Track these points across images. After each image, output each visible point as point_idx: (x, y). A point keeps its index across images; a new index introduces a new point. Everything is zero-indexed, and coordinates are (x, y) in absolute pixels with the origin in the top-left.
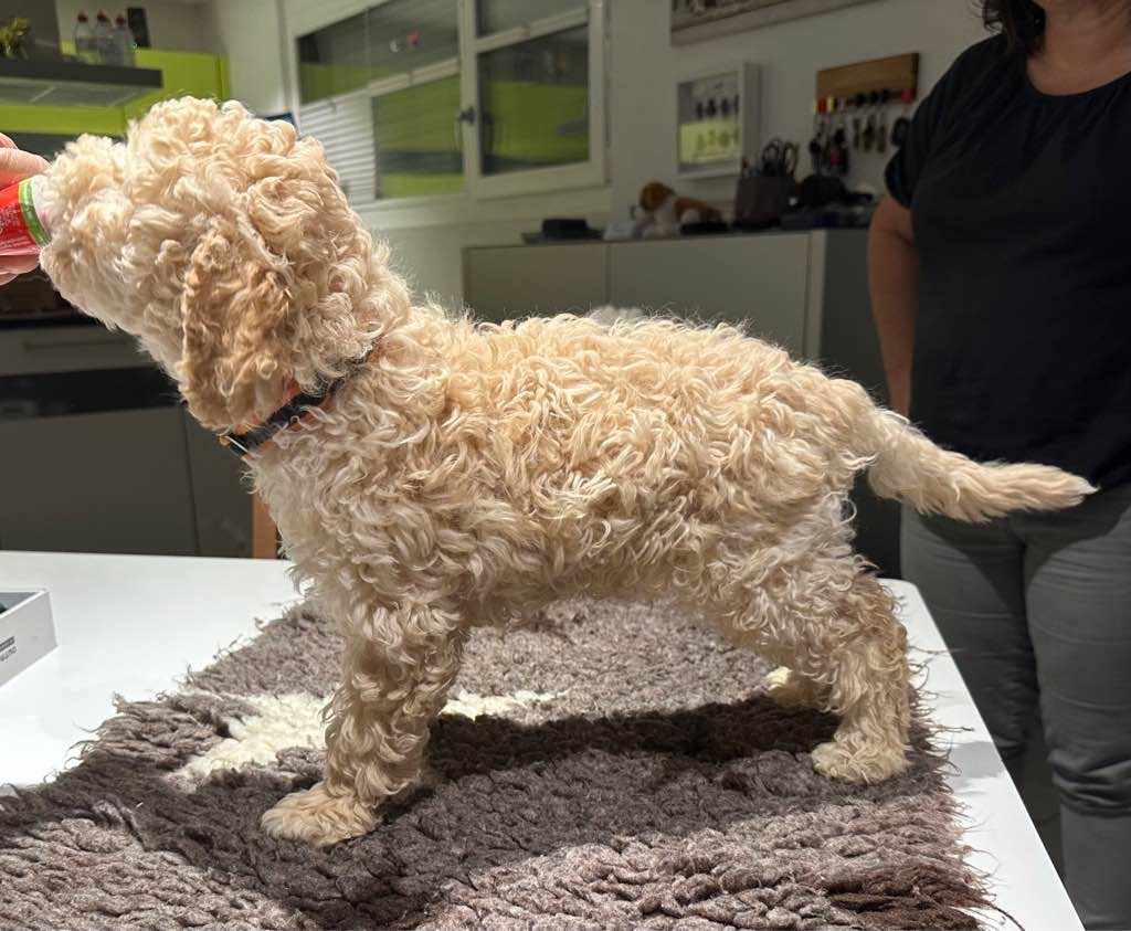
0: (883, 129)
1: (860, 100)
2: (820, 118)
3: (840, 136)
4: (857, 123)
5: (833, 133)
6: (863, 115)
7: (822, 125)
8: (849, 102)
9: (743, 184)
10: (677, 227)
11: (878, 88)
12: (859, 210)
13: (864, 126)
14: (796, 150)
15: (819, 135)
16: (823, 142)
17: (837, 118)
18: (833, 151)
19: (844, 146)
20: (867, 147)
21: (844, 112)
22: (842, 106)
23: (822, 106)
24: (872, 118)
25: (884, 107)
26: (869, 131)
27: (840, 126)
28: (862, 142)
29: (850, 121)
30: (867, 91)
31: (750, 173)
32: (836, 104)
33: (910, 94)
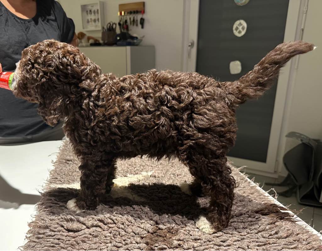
0: (137, 21)
1: (131, 13)
2: (120, 17)
3: (126, 21)
4: (130, 19)
5: (124, 21)
6: (132, 16)
7: (121, 18)
8: (128, 13)
9: (103, 33)
10: (89, 44)
11: (135, 10)
12: (135, 41)
13: (132, 19)
14: (116, 24)
15: (121, 21)
16: (122, 23)
17: (125, 17)
18: (125, 26)
19: (127, 24)
20: (133, 25)
21: (127, 15)
22: (126, 14)
23: (121, 14)
24: (134, 18)
25: (137, 15)
26: (134, 20)
27: (126, 19)
28: (132, 23)
29: (129, 18)
30: (132, 11)
31: (105, 30)
32: (124, 13)
33: (143, 12)
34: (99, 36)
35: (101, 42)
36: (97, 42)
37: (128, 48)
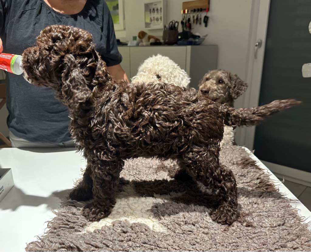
0: (201, 19)
1: (194, 11)
2: (184, 15)
3: (189, 20)
4: (194, 17)
5: (187, 19)
6: (195, 15)
7: (184, 17)
8: (191, 11)
9: (165, 32)
10: (149, 43)
11: (199, 8)
12: (197, 40)
13: (195, 18)
14: (178, 23)
15: (183, 19)
16: (184, 21)
17: (188, 15)
18: (187, 24)
19: (190, 23)
20: (197, 23)
21: (190, 14)
22: (189, 12)
23: (184, 12)
24: (197, 15)
25: (201, 13)
26: (197, 19)
27: (189, 17)
28: (195, 21)
29: (192, 16)
30: (196, 9)
31: (167, 29)
32: (188, 11)
33: (208, 10)
34: (160, 35)
35: (162, 41)
36: (158, 41)
37: (189, 47)
